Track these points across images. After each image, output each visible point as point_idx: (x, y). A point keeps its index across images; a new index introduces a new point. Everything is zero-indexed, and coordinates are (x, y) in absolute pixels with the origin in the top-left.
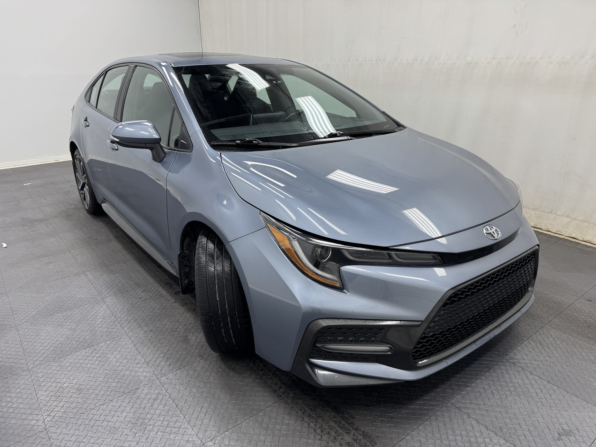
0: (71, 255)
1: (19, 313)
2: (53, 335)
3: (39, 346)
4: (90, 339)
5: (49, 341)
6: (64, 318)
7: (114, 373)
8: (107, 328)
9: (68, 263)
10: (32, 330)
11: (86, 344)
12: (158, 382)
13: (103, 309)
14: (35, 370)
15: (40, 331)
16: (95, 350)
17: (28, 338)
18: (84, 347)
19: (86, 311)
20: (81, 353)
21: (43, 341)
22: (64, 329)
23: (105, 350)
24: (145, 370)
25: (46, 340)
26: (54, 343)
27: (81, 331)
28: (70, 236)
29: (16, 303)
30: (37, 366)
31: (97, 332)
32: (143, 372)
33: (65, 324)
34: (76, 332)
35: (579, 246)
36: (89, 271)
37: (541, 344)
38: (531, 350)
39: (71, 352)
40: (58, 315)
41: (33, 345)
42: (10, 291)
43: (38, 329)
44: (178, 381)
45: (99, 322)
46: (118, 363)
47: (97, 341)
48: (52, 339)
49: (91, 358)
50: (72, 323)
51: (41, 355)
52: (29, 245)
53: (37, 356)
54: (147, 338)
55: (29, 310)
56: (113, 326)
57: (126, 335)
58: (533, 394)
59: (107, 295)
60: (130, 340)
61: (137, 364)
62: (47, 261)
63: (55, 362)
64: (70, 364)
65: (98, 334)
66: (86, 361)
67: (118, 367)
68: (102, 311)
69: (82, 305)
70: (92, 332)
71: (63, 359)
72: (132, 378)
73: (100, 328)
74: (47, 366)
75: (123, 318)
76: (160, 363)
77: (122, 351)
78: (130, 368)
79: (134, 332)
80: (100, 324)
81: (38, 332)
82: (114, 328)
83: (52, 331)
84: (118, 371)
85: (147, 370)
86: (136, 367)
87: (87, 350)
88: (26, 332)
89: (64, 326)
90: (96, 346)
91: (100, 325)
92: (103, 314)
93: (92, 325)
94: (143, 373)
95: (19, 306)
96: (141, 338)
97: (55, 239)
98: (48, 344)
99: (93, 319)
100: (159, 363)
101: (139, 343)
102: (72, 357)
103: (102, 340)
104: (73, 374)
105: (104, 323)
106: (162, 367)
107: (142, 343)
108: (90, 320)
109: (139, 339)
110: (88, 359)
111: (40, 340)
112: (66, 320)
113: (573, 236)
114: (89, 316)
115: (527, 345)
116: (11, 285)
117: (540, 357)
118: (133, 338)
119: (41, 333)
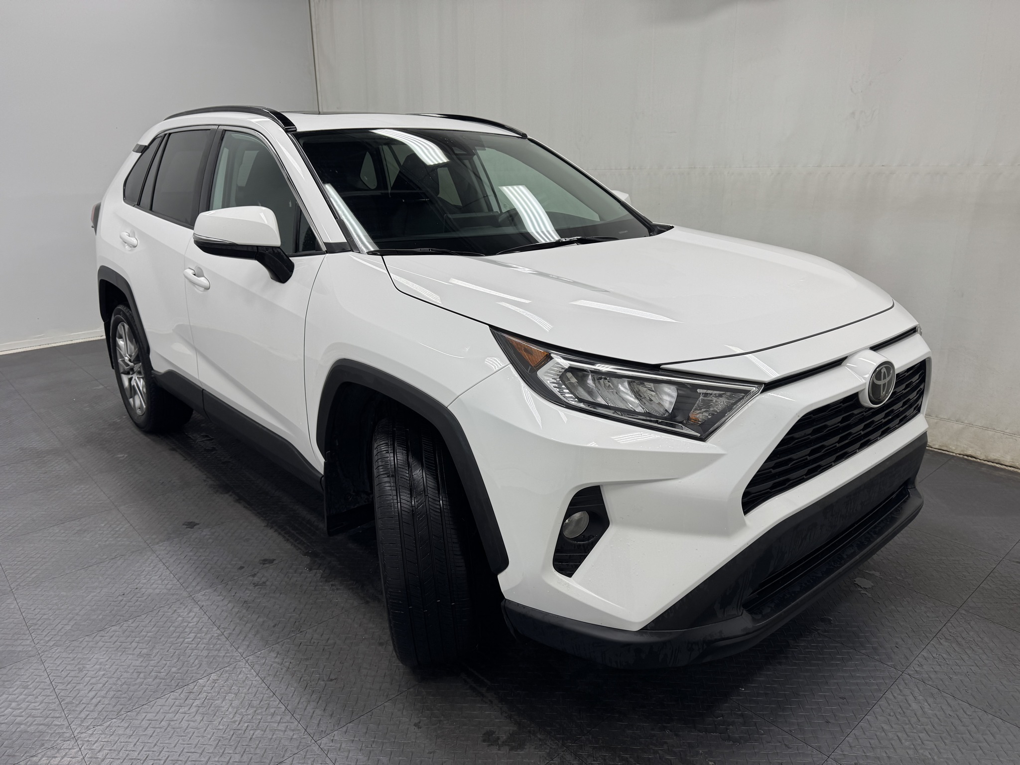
0: (122, 515)
1: (40, 628)
2: (110, 668)
3: (87, 691)
4: (180, 671)
5: (104, 679)
6: (125, 635)
7: (233, 735)
8: (207, 650)
9: (117, 531)
10: (69, 659)
11: (173, 681)
12: (316, 748)
13: (194, 614)
14: (85, 738)
15: (84, 662)
16: (191, 692)
17: (64, 676)
18: (170, 688)
19: (164, 619)
20: (166, 701)
21: (93, 680)
22: (127, 656)
23: (209, 691)
24: (289, 727)
25: (98, 678)
26: (115, 684)
27: (160, 658)
28: (114, 479)
29: (32, 609)
30: (88, 728)
31: (191, 658)
32: (285, 731)
33: (130, 646)
34: (152, 660)
35: (983, 469)
36: (158, 543)
37: (959, 644)
38: (944, 656)
39: (148, 699)
40: (113, 628)
41: (75, 689)
42: (18, 586)
43: (79, 658)
44: (352, 745)
45: (190, 640)
46: (237, 715)
47: (193, 676)
48: (109, 675)
49: (186, 709)
50: (141, 644)
51: (92, 708)
52: (41, 498)
53: (86, 711)
54: (282, 665)
55: (60, 621)
56: (218, 646)
57: (244, 661)
58: (964, 736)
59: (198, 588)
60: (252, 670)
61: (273, 715)
62: (78, 529)
63: (120, 719)
64: (149, 722)
65: (192, 661)
66: (177, 715)
67: (239, 724)
68: (193, 618)
69: (155, 608)
70: (181, 658)
71: (135, 714)
72: (267, 744)
73: (193, 650)
74: (107, 727)
75: (234, 630)
76: (314, 712)
77: (242, 693)
78: (261, 723)
79: (258, 655)
80: (193, 642)
81: (82, 664)
82: (219, 650)
83: (108, 660)
84: (240, 732)
85: (293, 726)
86: (271, 721)
87: (176, 694)
88: (58, 663)
89: (126, 650)
90: (191, 686)
91: (192, 644)
92: (195, 623)
93: (179, 644)
94: (286, 733)
95: (37, 616)
96: (272, 665)
97: (87, 487)
98: (103, 686)
99: (178, 634)
100: (312, 712)
101: (269, 675)
102: (151, 708)
103: (202, 672)
104: (157, 742)
105: (199, 640)
106: (318, 719)
107: (275, 675)
108: (173, 636)
109: (268, 668)
110: (181, 711)
111: (87, 679)
112: (130, 638)
113: (969, 452)
114: (172, 629)
115: (937, 646)
116: (18, 576)
117: (962, 667)
118: (257, 667)
119: (87, 666)
